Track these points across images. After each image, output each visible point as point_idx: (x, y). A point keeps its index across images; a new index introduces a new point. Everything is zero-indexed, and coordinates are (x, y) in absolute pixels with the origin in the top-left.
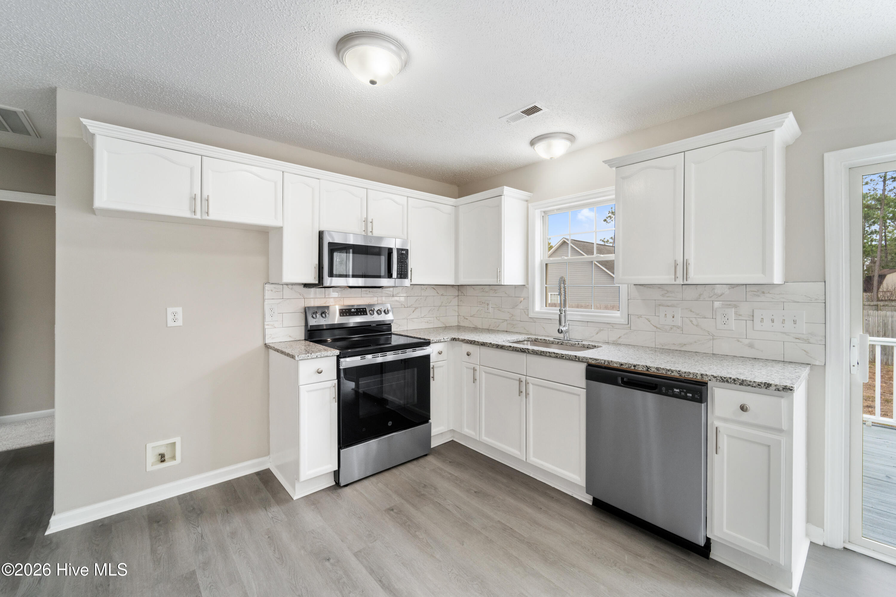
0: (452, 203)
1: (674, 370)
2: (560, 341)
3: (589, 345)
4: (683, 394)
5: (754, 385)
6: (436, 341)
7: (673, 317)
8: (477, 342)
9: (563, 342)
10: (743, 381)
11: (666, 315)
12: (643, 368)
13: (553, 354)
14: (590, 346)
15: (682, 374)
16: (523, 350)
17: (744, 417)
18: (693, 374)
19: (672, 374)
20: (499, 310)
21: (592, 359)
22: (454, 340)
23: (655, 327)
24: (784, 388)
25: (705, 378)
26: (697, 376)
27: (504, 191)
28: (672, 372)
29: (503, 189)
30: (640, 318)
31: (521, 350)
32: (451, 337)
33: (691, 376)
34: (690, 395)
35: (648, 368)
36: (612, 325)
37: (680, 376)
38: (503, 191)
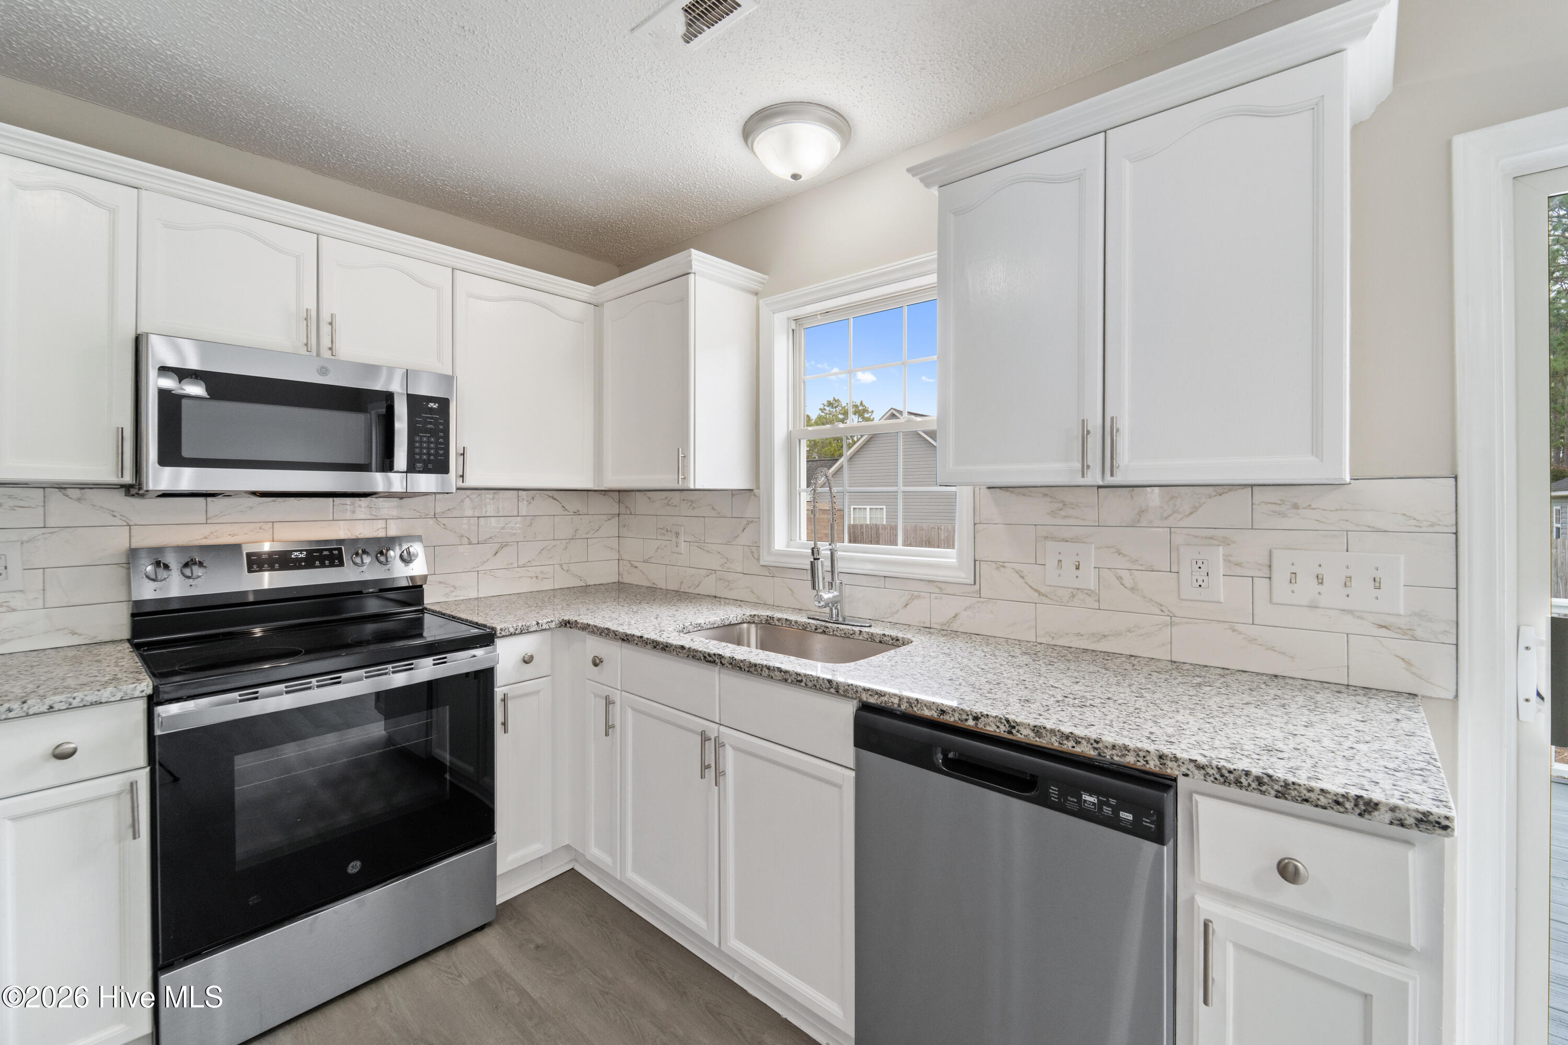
0: (584, 297)
1: (1082, 738)
2: (821, 626)
3: (884, 635)
4: (1107, 810)
5: (1323, 801)
6: (512, 630)
7: (1078, 568)
8: (614, 632)
9: (827, 628)
10: (1286, 785)
11: (1060, 561)
12: (998, 724)
13: (776, 673)
14: (888, 639)
15: (1106, 751)
16: (710, 659)
17: (1288, 894)
18: (1137, 752)
19: (1078, 749)
20: (700, 548)
21: (868, 690)
22: (566, 625)
23: (1036, 590)
24: (1420, 821)
25: (1172, 769)
26: (1148, 758)
27: (694, 262)
28: (1078, 743)
29: (690, 256)
30: (1002, 569)
31: (705, 657)
32: (560, 620)
33: (1130, 759)
34: (1127, 816)
35: (1012, 726)
36: (938, 586)
37: (1099, 755)
38: (691, 261)
